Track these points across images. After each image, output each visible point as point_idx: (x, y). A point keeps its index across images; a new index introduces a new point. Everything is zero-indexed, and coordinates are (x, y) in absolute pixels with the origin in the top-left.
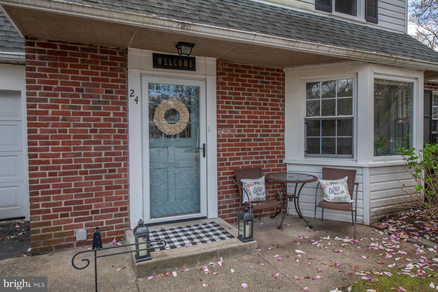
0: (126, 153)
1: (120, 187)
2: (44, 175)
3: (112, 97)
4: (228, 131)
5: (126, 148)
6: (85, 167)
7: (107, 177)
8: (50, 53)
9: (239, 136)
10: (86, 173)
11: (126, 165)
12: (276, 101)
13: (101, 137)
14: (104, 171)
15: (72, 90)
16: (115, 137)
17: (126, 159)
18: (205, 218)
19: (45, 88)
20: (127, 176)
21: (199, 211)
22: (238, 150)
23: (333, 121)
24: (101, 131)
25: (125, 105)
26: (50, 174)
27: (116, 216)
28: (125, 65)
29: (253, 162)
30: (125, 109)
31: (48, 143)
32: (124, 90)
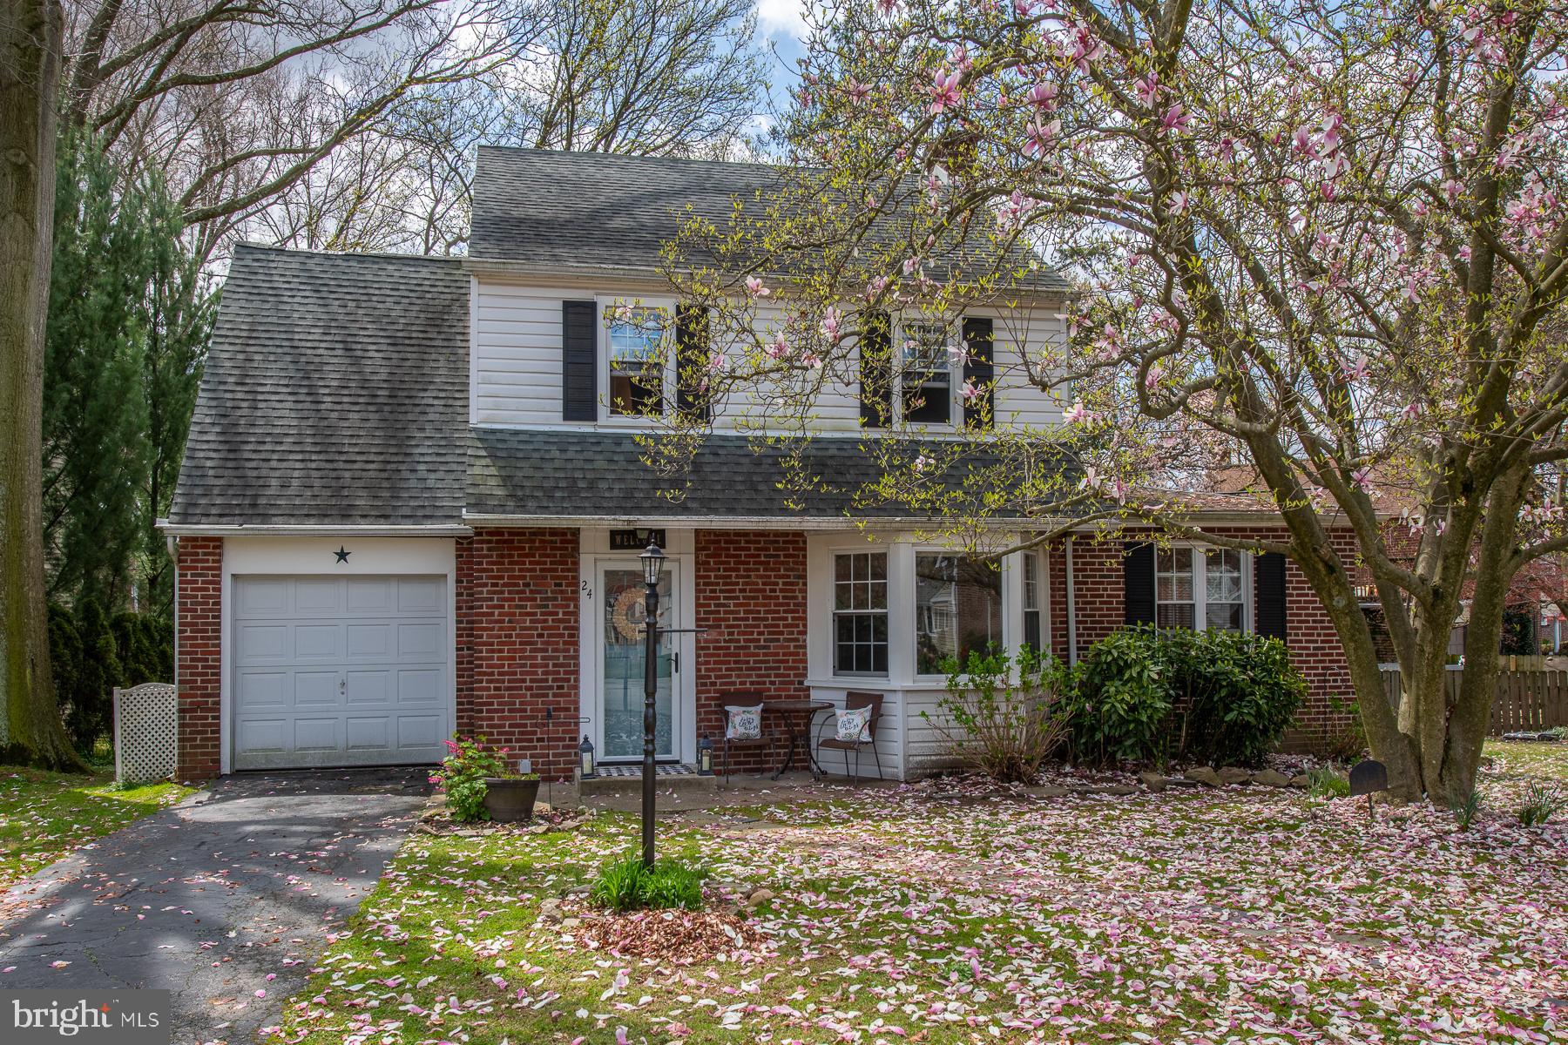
0: (577, 665)
1: (568, 709)
2: (488, 689)
3: (562, 592)
4: (713, 635)
5: (576, 657)
6: (532, 681)
7: (555, 695)
8: (498, 542)
9: (730, 641)
10: (531, 688)
11: (577, 680)
12: (792, 584)
13: (548, 643)
14: (551, 688)
15: (517, 585)
16: (565, 643)
17: (576, 672)
18: (677, 762)
19: (494, 585)
20: (577, 695)
21: (669, 752)
22: (728, 662)
23: (868, 616)
24: (550, 636)
25: (576, 600)
26: (496, 689)
27: (564, 747)
28: (576, 549)
29: (752, 683)
30: (577, 606)
31: (493, 651)
32: (575, 582)
